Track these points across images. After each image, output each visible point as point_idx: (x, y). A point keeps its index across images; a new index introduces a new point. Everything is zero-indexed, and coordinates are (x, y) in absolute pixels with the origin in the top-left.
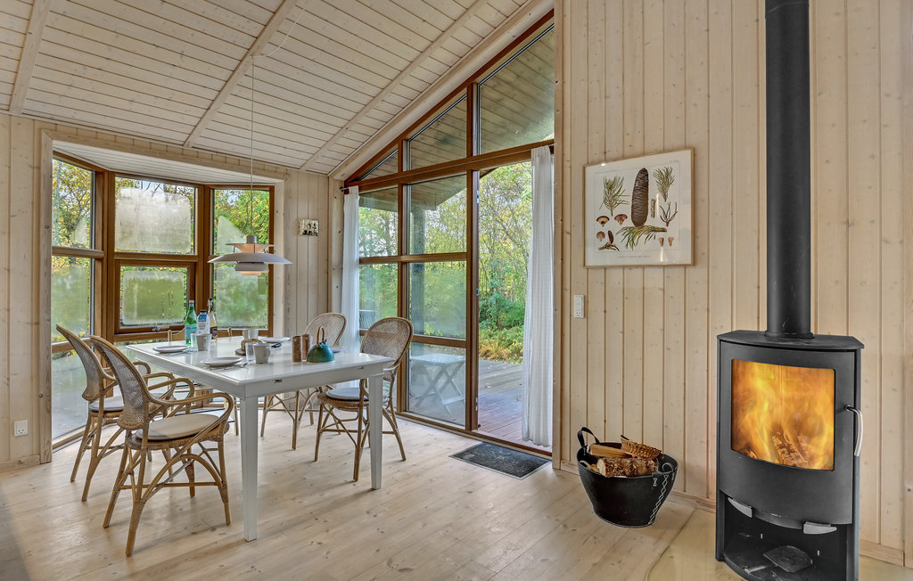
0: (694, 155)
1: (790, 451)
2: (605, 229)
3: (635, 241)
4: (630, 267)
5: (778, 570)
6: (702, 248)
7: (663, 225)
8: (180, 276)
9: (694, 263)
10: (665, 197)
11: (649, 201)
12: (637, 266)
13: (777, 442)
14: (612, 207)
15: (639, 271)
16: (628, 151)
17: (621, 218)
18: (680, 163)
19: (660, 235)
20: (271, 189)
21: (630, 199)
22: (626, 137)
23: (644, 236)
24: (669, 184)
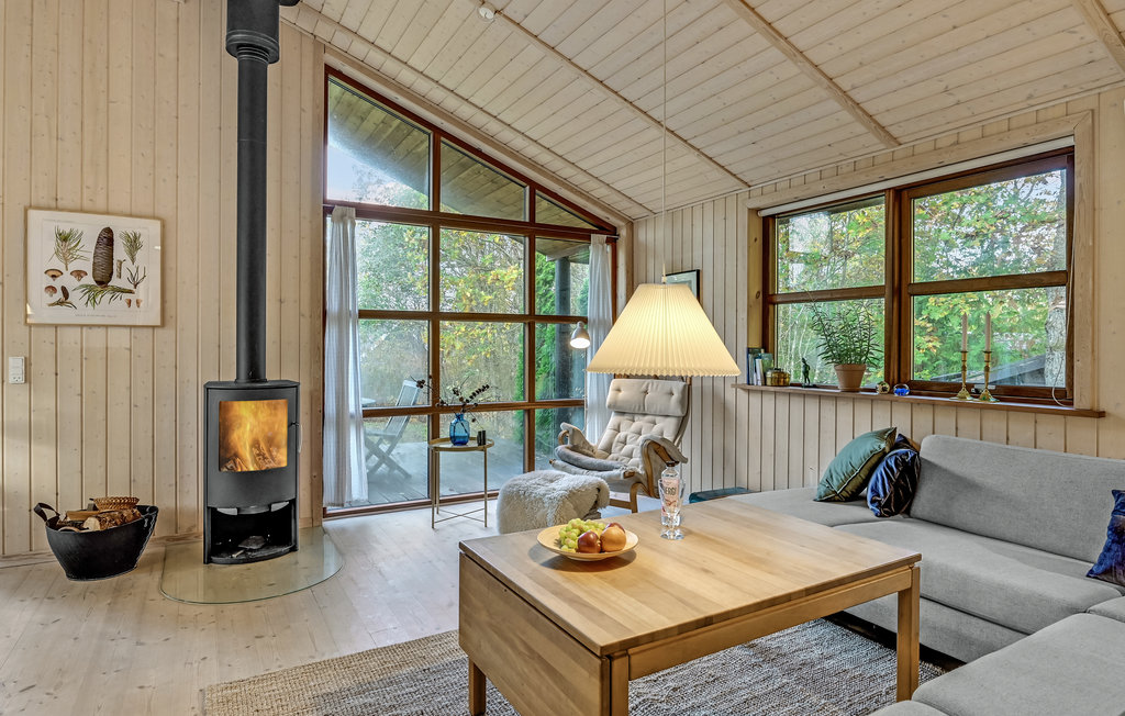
0: (163, 226)
1: (265, 458)
2: (58, 284)
3: (97, 300)
4: (90, 326)
5: (251, 550)
6: (170, 312)
7: (131, 287)
9: (163, 324)
10: (133, 260)
11: (115, 262)
12: (99, 326)
13: (256, 451)
14: (66, 261)
15: (102, 331)
16: (87, 205)
17: (79, 274)
18: (149, 231)
19: (126, 296)
21: (91, 256)
22: (85, 190)
23: (108, 296)
24: (137, 249)
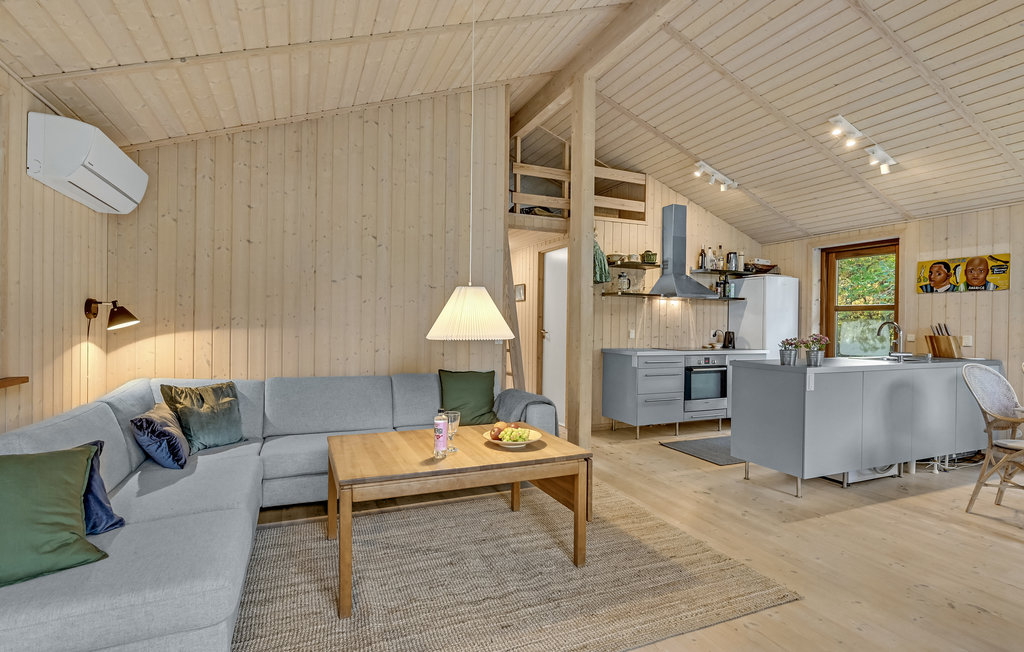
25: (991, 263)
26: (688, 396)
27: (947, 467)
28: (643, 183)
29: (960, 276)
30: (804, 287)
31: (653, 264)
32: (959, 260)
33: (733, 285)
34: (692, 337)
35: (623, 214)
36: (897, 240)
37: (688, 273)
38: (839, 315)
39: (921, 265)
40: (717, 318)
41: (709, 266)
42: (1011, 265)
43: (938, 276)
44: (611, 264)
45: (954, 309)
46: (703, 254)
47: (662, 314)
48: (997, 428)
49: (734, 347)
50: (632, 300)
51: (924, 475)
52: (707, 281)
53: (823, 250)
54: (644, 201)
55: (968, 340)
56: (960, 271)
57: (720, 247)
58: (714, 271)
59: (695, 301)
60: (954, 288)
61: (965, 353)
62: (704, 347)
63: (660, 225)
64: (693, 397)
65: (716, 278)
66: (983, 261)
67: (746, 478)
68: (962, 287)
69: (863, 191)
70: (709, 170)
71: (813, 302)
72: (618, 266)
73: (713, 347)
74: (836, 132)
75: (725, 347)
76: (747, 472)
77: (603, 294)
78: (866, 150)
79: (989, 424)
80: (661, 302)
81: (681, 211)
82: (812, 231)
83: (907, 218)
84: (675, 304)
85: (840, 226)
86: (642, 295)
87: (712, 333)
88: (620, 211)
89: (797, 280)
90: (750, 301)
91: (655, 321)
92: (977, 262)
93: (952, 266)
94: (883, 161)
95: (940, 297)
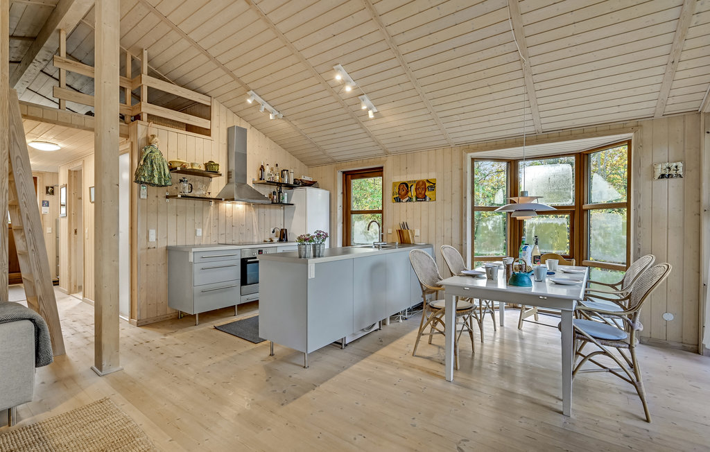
8: (563, 221)
20: (629, 142)
25: (428, 184)
26: (244, 281)
27: (406, 317)
28: (209, 104)
29: (413, 193)
30: (332, 197)
31: (217, 173)
32: (412, 181)
33: (286, 194)
34: (255, 233)
35: (189, 128)
36: (382, 168)
37: (250, 182)
38: (354, 216)
39: (394, 184)
40: (275, 219)
41: (267, 178)
42: (437, 185)
43: (403, 192)
44: (172, 169)
45: (411, 213)
46: (262, 168)
47: (228, 215)
48: (428, 293)
49: (287, 240)
50: (199, 203)
51: (394, 325)
52: (266, 191)
53: (344, 173)
54: (210, 120)
55: (417, 233)
56: (413, 188)
57: (277, 165)
58: (270, 183)
59: (257, 205)
60: (410, 200)
61: (417, 240)
62: (265, 241)
63: (225, 142)
64: (248, 282)
65: (274, 188)
66: (424, 183)
67: (272, 355)
68: (414, 199)
69: (361, 131)
70: (259, 100)
71: (338, 208)
72: (178, 172)
73: (272, 241)
74: (338, 77)
75: (281, 240)
76: (272, 350)
77: (167, 197)
78: (359, 97)
79: (423, 291)
80: (227, 206)
81: (243, 132)
82: (337, 158)
83: (387, 153)
84: (240, 207)
85: (352, 156)
86: (209, 199)
87: (272, 230)
88: (186, 124)
89: (328, 192)
90: (297, 206)
91: (222, 221)
92: (421, 183)
93: (409, 186)
94: (370, 108)
95: (404, 205)
